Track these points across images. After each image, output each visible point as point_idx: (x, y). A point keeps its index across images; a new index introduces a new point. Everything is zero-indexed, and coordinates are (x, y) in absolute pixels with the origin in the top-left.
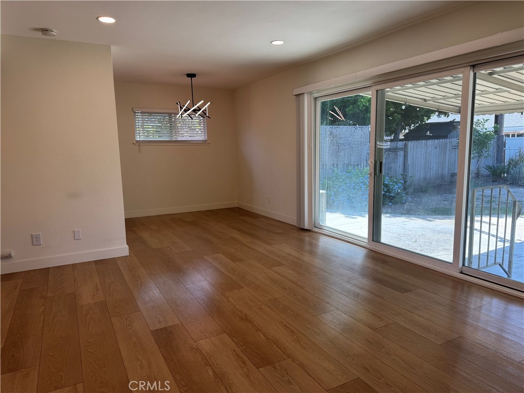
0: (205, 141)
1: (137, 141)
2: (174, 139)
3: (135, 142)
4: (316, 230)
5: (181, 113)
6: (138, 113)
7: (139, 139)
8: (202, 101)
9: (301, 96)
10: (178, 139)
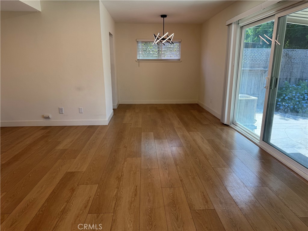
0: (179, 60)
1: (138, 60)
2: (160, 59)
3: (137, 60)
4: (232, 126)
5: (156, 40)
6: (140, 42)
7: (139, 58)
8: (168, 33)
9: (231, 26)
10: (162, 58)
